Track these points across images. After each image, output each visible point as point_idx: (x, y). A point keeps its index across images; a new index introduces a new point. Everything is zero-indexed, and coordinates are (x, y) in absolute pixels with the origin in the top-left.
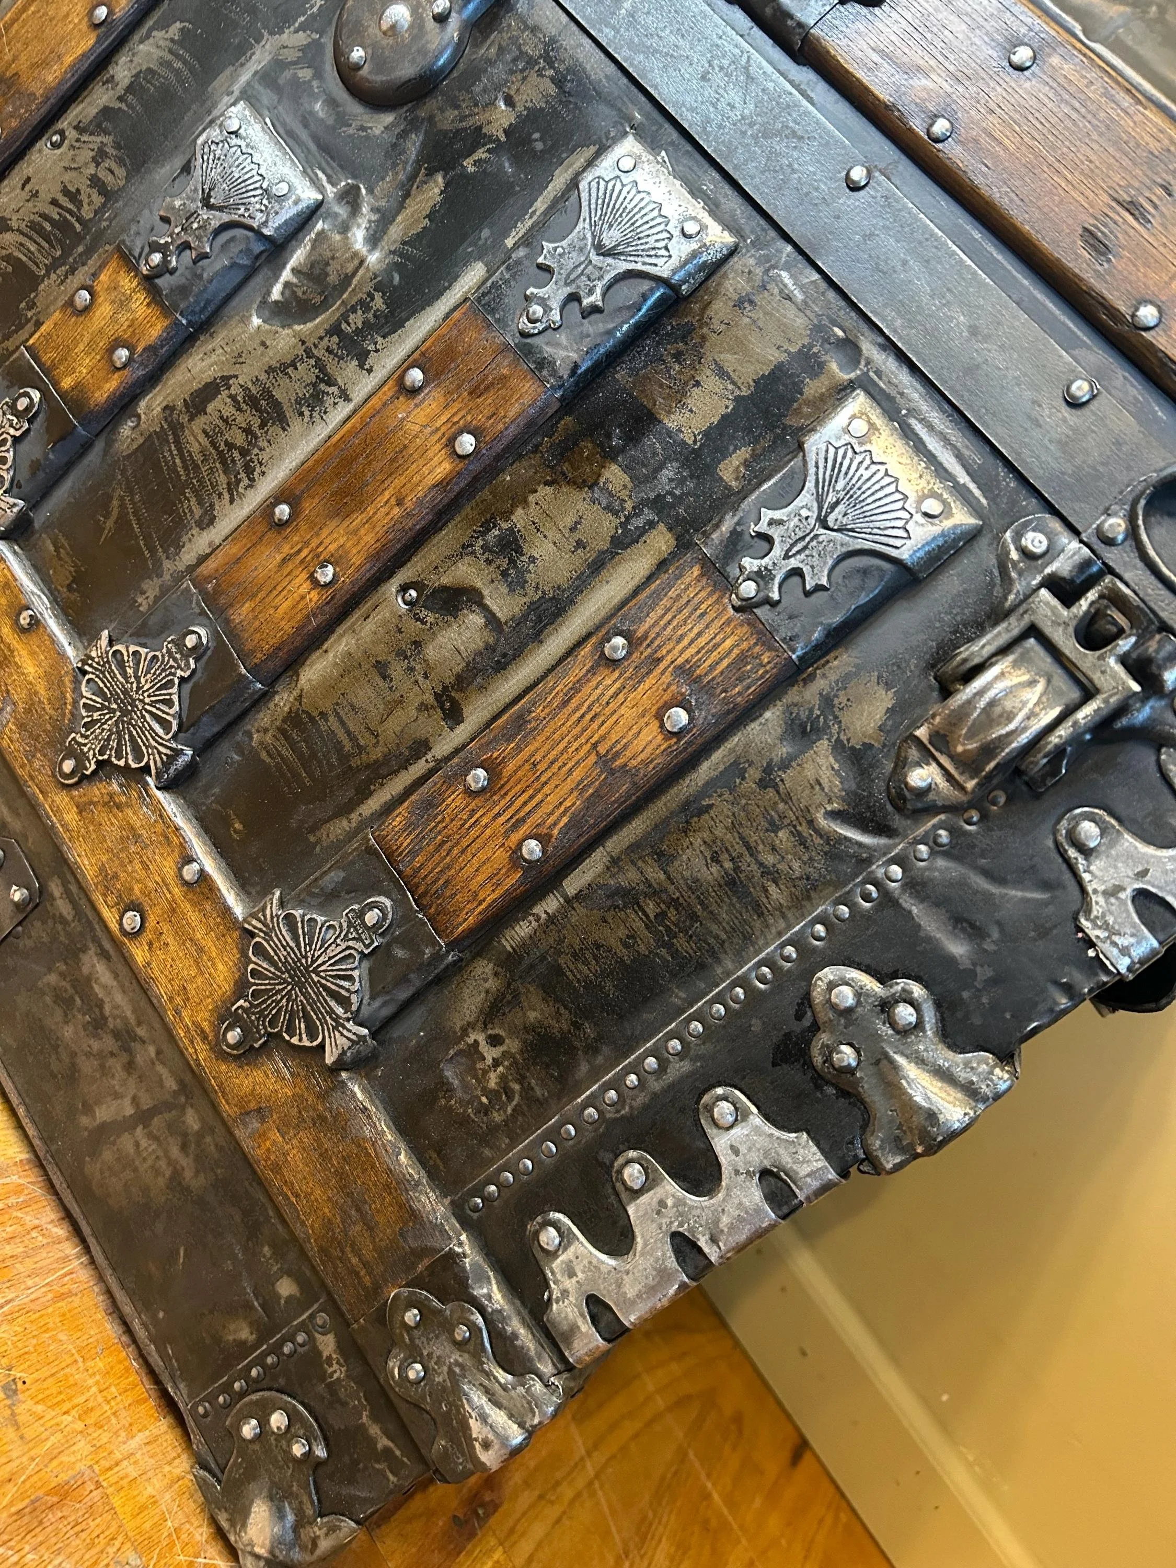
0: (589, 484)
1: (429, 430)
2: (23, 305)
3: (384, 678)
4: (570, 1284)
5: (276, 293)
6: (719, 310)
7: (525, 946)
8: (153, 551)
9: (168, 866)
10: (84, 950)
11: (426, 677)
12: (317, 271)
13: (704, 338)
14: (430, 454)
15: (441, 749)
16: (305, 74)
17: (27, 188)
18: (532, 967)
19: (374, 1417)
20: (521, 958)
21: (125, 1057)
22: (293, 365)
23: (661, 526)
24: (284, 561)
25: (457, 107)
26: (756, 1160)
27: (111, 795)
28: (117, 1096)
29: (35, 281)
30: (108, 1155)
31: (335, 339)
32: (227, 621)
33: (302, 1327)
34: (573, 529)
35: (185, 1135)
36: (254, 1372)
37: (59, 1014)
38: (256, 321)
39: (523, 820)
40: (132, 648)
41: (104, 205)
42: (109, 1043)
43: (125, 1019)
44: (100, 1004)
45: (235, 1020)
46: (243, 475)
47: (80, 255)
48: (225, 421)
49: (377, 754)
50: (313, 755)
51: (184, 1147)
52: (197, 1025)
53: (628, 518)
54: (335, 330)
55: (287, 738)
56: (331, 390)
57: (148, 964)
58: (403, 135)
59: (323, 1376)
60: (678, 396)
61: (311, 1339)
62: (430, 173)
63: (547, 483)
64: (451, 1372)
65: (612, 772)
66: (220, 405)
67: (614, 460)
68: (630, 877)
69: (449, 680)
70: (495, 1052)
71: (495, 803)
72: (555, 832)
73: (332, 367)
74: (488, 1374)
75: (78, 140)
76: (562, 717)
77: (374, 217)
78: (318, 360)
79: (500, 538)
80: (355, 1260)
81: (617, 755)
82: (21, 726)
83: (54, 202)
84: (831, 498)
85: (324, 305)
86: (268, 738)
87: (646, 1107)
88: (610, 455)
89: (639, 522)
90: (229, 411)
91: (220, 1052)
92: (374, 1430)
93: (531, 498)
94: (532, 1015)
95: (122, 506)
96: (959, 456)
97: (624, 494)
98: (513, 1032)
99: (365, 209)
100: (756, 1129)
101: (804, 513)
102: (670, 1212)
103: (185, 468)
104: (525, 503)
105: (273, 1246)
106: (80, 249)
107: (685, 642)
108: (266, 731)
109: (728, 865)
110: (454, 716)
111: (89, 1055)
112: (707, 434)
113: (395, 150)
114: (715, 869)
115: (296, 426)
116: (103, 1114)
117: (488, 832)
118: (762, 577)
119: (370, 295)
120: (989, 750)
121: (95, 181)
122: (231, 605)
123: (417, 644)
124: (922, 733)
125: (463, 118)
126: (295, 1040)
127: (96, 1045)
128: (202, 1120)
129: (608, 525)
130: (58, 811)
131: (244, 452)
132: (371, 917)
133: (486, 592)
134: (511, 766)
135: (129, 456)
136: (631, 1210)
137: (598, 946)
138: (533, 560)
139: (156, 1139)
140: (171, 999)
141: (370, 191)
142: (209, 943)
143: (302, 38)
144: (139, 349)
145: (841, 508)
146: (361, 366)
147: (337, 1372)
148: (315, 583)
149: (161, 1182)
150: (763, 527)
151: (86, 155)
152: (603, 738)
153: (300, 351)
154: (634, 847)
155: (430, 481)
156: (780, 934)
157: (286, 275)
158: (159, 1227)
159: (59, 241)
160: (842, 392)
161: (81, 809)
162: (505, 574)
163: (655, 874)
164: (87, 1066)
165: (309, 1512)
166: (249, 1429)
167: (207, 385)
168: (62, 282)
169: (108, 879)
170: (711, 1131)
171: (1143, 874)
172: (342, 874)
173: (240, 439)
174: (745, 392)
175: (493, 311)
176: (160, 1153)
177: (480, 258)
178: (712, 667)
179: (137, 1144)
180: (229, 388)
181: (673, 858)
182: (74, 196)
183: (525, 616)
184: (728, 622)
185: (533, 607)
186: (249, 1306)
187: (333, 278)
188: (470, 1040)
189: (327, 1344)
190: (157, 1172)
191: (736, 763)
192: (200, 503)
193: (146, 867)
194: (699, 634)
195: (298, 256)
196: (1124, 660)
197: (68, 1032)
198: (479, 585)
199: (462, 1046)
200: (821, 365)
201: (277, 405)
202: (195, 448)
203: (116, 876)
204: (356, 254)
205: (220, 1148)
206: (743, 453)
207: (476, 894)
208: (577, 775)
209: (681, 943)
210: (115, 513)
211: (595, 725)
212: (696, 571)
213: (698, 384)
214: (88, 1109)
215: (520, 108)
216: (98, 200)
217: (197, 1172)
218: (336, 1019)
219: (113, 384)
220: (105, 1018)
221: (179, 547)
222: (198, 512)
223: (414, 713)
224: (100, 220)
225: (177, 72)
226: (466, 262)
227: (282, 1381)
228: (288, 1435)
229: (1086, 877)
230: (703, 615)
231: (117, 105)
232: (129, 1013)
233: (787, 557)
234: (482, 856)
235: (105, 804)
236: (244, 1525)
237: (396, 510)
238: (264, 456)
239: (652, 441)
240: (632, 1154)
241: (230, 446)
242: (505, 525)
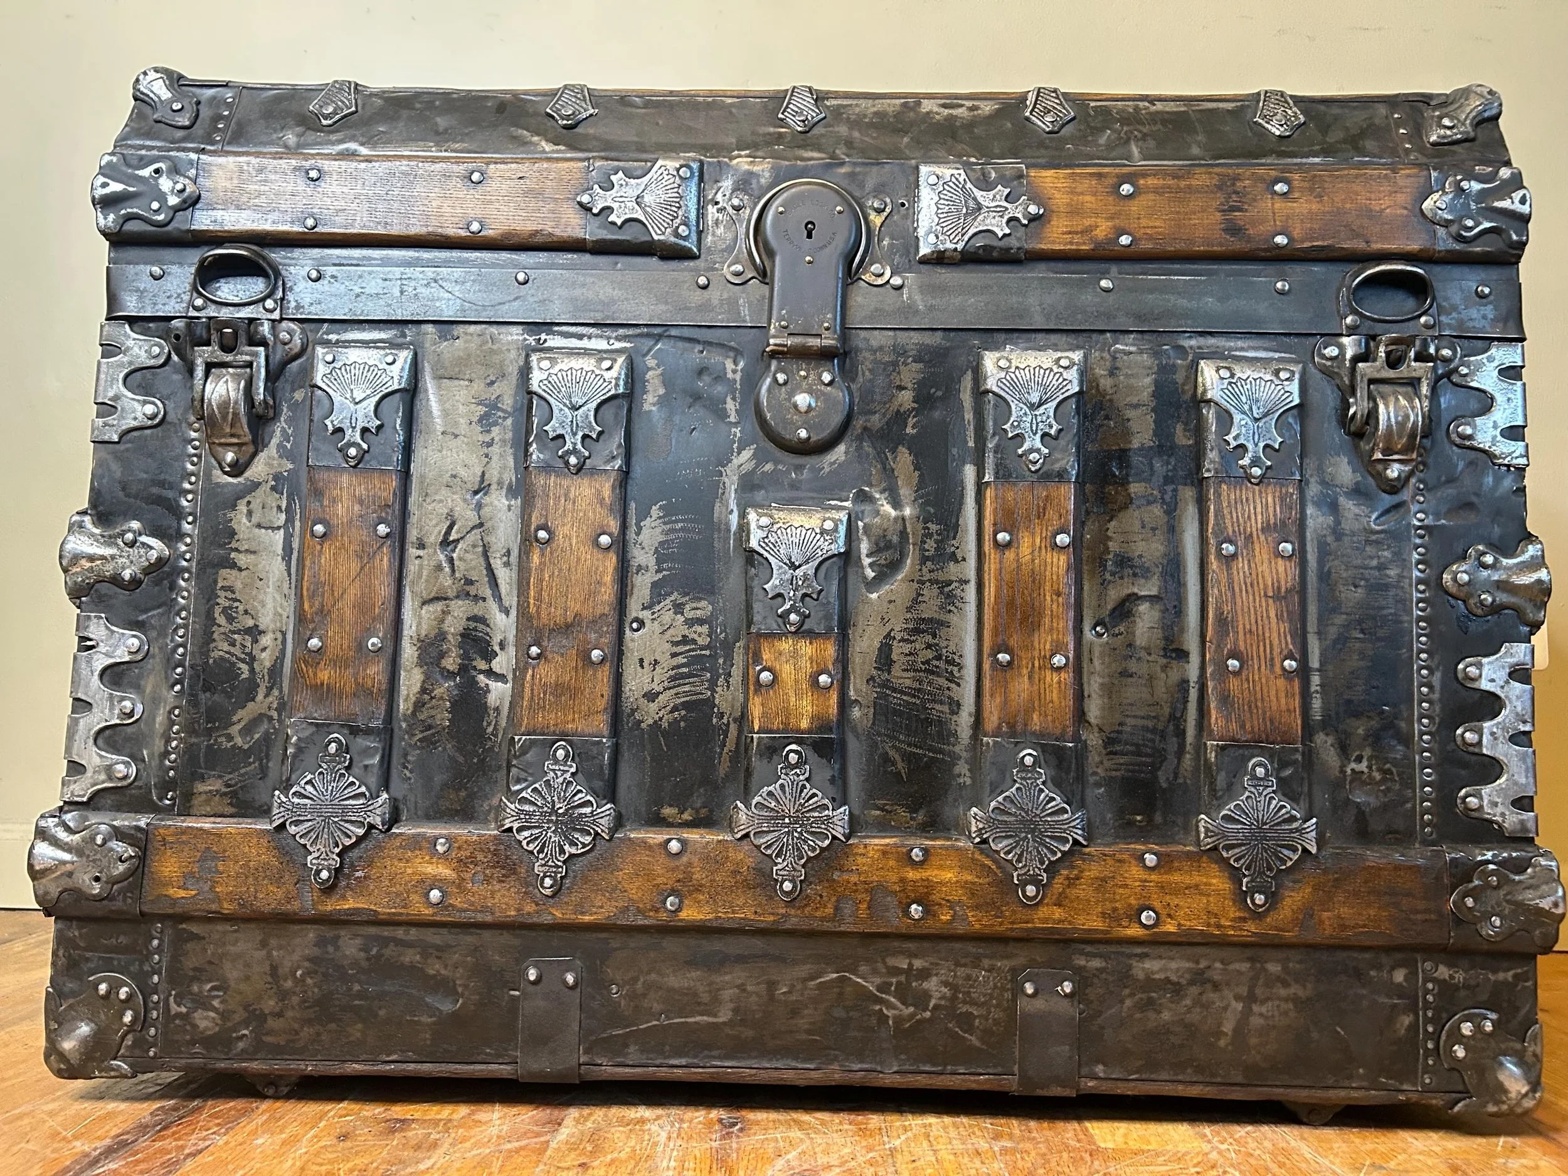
0: (1129, 501)
1: (1036, 553)
2: (715, 720)
3: (1131, 676)
4: (1500, 809)
5: (870, 574)
6: (1106, 383)
7: (1325, 708)
8: (941, 751)
9: (1136, 872)
10: (1130, 967)
11: (1150, 654)
12: (882, 545)
13: (1111, 400)
14: (1049, 560)
15: (1193, 674)
16: (769, 467)
17: (646, 664)
18: (1337, 714)
19: (1495, 971)
20: (1330, 716)
21: (1209, 986)
22: (919, 595)
23: (1180, 487)
24: (1030, 678)
25: (875, 413)
26: (1503, 674)
27: (1068, 878)
28: (1225, 1009)
29: (710, 703)
30: (1253, 1041)
31: (929, 563)
32: (1034, 733)
33: (1425, 981)
34: (1143, 527)
35: (1278, 979)
36: (1430, 1029)
37: (1152, 1015)
38: (874, 596)
39: (1272, 659)
40: (1000, 799)
41: (711, 627)
42: (1194, 990)
43: (1189, 970)
44: (1167, 980)
45: (1252, 891)
46: (950, 668)
47: (724, 662)
48: (911, 654)
49: (1167, 710)
50: (1137, 745)
51: (1286, 984)
52: (1233, 920)
53: (1162, 498)
54: (924, 560)
55: (1115, 753)
56: (953, 586)
57: (1179, 925)
58: (859, 448)
59: (1456, 988)
60: (1127, 434)
61: (1434, 980)
62: (894, 451)
63: (1109, 521)
64: (1508, 902)
65: (1285, 598)
66: (898, 651)
67: (1128, 483)
68: (1333, 632)
69: (1162, 644)
70: (1365, 763)
71: (1253, 666)
72: (1291, 647)
73: (941, 576)
74: (1520, 882)
75: (653, 613)
76: (1239, 601)
77: (887, 494)
78: (930, 581)
79: (1115, 563)
80: (1419, 917)
81: (1279, 588)
82: (977, 907)
83: (674, 655)
84: (1246, 407)
85: (903, 556)
86: (1107, 764)
87: (1443, 709)
88: (1124, 482)
89: (1167, 498)
90: (907, 648)
91: (1257, 915)
92: (1501, 976)
93: (1109, 533)
94: (1360, 731)
95: (898, 749)
96: (1266, 349)
97: (1149, 491)
98: (1361, 747)
99: (877, 496)
100: (1489, 663)
101: (1243, 423)
102: (1499, 732)
103: (914, 696)
104: (1109, 538)
105: (1373, 967)
106: (721, 661)
107: (1253, 516)
108: (1102, 763)
109: (1362, 583)
110: (1182, 655)
111: (1189, 1011)
112: (1155, 434)
113: (860, 456)
114: (1359, 590)
115: (954, 619)
116: (1228, 1027)
117: (1264, 680)
118: (1255, 462)
119: (924, 528)
120: (1413, 435)
121: (690, 623)
122: (1026, 725)
123: (1130, 645)
124: (1378, 455)
125: (884, 415)
126: (1289, 864)
127: (1188, 1002)
128: (1278, 961)
129: (1157, 510)
130: (1045, 920)
131: (938, 658)
132: (1260, 771)
133: (1136, 590)
134: (1241, 643)
135: (873, 724)
136: (1485, 751)
137: (1352, 673)
138: (1140, 556)
139: (1268, 999)
140: (1209, 925)
141: (871, 485)
142: (1196, 878)
143: (747, 454)
144: (831, 667)
145: (1254, 408)
146: (957, 561)
147: (1460, 977)
148: (1059, 669)
149: (1292, 1014)
150: (1233, 444)
151: (668, 617)
152: (1265, 589)
153: (915, 585)
154: (1320, 620)
155: (1062, 572)
156: (1411, 585)
157: (866, 561)
158: (1315, 1035)
159: (702, 669)
160: (1194, 368)
161: (1059, 904)
162: (1135, 575)
163: (1340, 619)
164: (1195, 1016)
165: (1518, 1046)
166: (1460, 1052)
167: (880, 649)
168: (728, 687)
169: (1112, 916)
170: (1475, 685)
171: (1495, 427)
172: (1223, 773)
173: (930, 654)
174: (1153, 404)
175: (1010, 475)
176: (1277, 1003)
177: (964, 464)
178: (1275, 515)
179: (1261, 1015)
180: (894, 638)
181: (1340, 604)
182: (685, 640)
183: (1165, 581)
184: (1260, 492)
185: (1164, 574)
186: (1395, 1005)
187: (895, 539)
188: (1349, 772)
189: (1443, 972)
190: (1286, 1013)
191: (1319, 542)
192: (942, 703)
193: (1126, 886)
194: (1255, 508)
195: (864, 547)
196: (1416, 360)
197: (1166, 1016)
198: (1130, 591)
199: (1349, 779)
200: (1174, 365)
201: (931, 620)
202: (908, 682)
203: (1115, 910)
204: (896, 519)
205: (1300, 962)
206: (1179, 427)
207: (1288, 710)
208: (1272, 614)
209: (1381, 633)
210: (898, 758)
211: (1256, 588)
212: (1224, 487)
213: (1128, 420)
214: (1219, 1034)
215: (910, 386)
216: (705, 629)
217: (1305, 987)
218: (1297, 830)
219: (834, 697)
220: (1178, 983)
221: (955, 734)
222: (946, 709)
223: (1163, 675)
224: (717, 636)
225: (682, 529)
226: (959, 470)
227: (1444, 1015)
228: (1478, 1028)
229: (1481, 446)
230: (1247, 499)
231: (660, 576)
232: (1188, 965)
233: (1256, 445)
234: (1273, 693)
235: (1069, 886)
236: (1506, 1091)
237: (1060, 599)
238: (952, 648)
239: (1136, 460)
240: (1459, 731)
241: (927, 662)
242: (1111, 556)
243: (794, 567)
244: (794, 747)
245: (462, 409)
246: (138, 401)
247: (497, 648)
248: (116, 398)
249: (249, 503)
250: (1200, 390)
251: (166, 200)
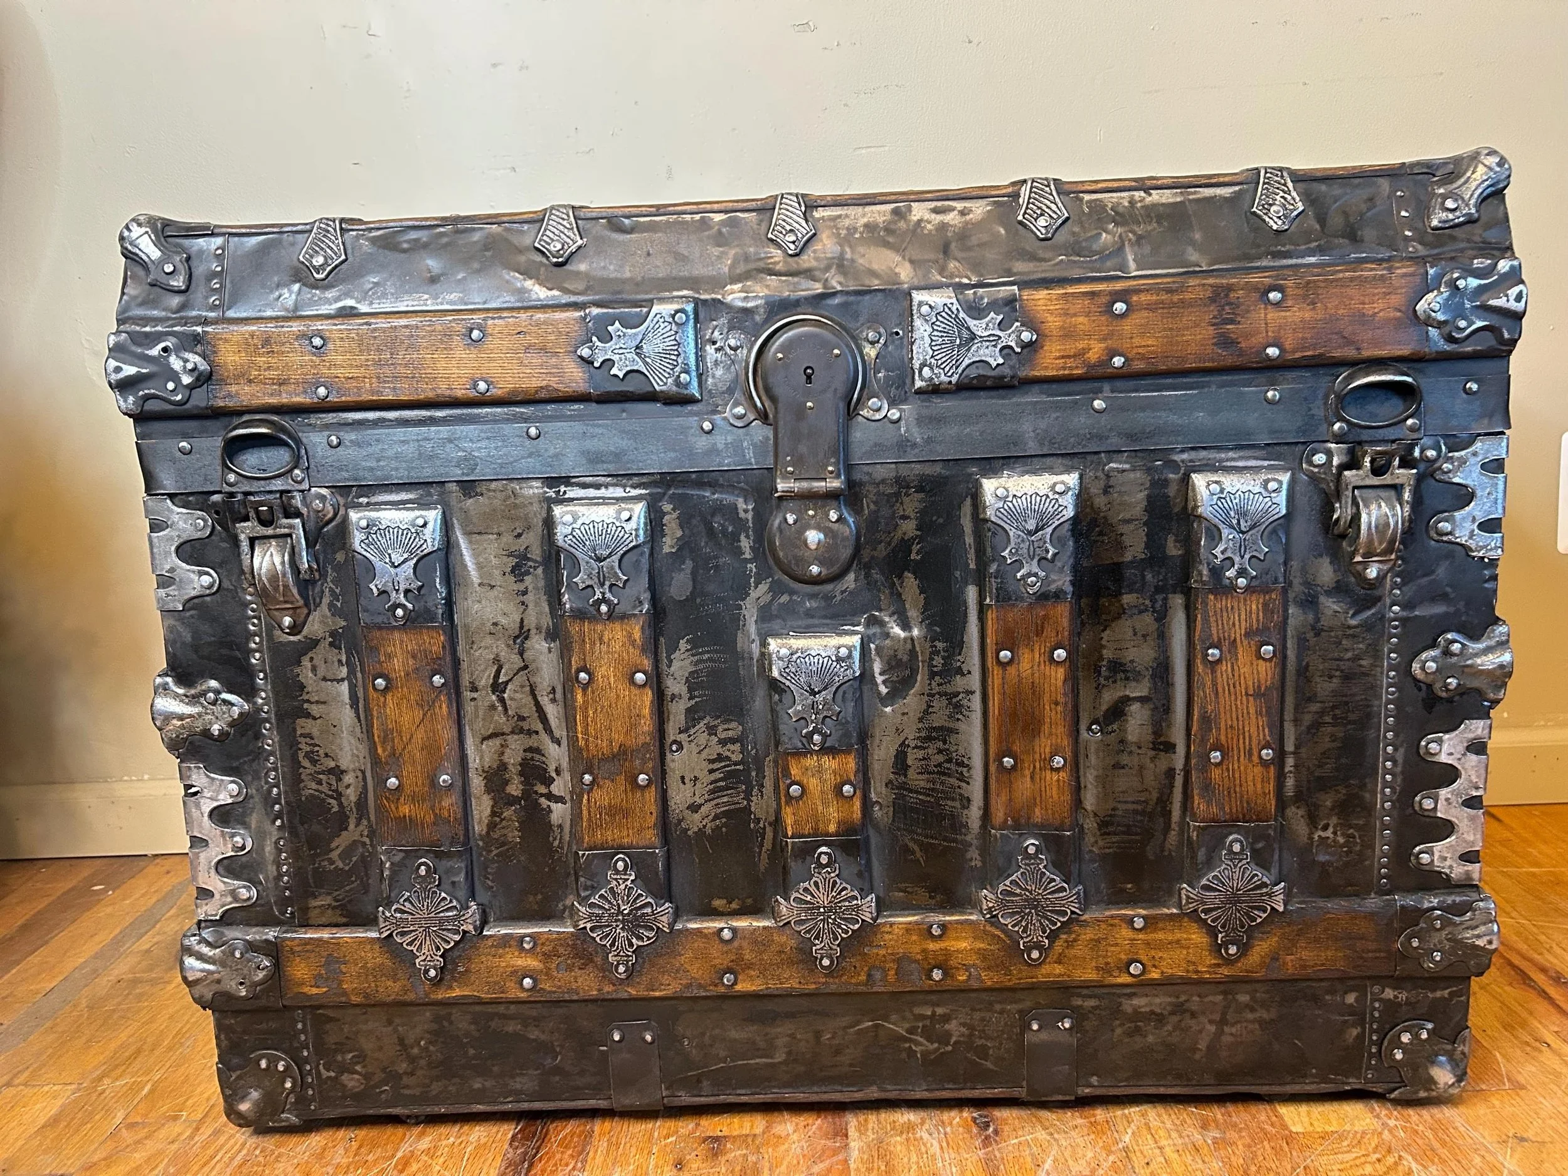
0: (1121, 613)
1: (1035, 667)
2: (752, 825)
3: (1123, 768)
4: (1448, 863)
5: (883, 690)
6: (1100, 501)
7: (1297, 786)
8: (955, 841)
9: (1126, 932)
10: (1120, 1004)
11: (1140, 748)
12: (894, 663)
13: (1105, 517)
14: (1047, 673)
15: (1179, 764)
16: (785, 598)
17: (687, 780)
18: (1308, 789)
19: (1434, 990)
20: (1301, 791)
21: (1187, 1015)
22: (929, 706)
23: (1170, 596)
24: (1032, 778)
25: (881, 542)
26: (1461, 748)
27: (1067, 941)
28: (1200, 1032)
29: (747, 810)
30: (1224, 1054)
31: (937, 678)
32: (1036, 825)
33: (1373, 1001)
34: (1135, 634)
35: (1247, 1006)
36: (1375, 1038)
37: (1138, 1038)
38: (888, 709)
39: (1251, 749)
40: (1007, 882)
41: (742, 745)
42: (1174, 1019)
43: (1170, 1004)
44: (1152, 1012)
45: (1225, 945)
46: (960, 769)
47: (757, 775)
48: (924, 759)
49: (1155, 795)
50: (1128, 826)
51: (1253, 1010)
52: (1210, 966)
53: (1152, 607)
54: (932, 675)
55: (1109, 834)
56: (960, 697)
57: (1162, 973)
58: (867, 576)
59: (1400, 1005)
60: (1120, 547)
61: (1380, 1000)
62: (900, 576)
63: (1103, 631)
64: (1448, 940)
65: (1264, 695)
66: (912, 758)
67: (1121, 594)
68: (1307, 719)
69: (1150, 738)
70: (1331, 830)
71: (1233, 757)
72: (1268, 738)
73: (949, 689)
74: (1461, 923)
75: (689, 736)
76: (1222, 700)
77: (896, 617)
78: (939, 693)
79: (1109, 669)
80: (1370, 955)
81: (1259, 687)
82: (989, 968)
83: (711, 771)
84: (1235, 522)
85: (914, 672)
86: (1101, 843)
87: (1404, 780)
88: (1118, 594)
89: (1158, 606)
90: (920, 754)
91: (1229, 961)
92: (1438, 994)
93: (1104, 642)
94: (1328, 803)
95: (915, 841)
96: (1256, 458)
97: (1141, 601)
98: (1329, 817)
99: (887, 619)
100: (1449, 739)
101: (1231, 537)
102: (1453, 799)
103: (929, 795)
104: (1103, 647)
105: (1328, 992)
106: (754, 774)
107: (1237, 623)
108: (1096, 842)
109: (1338, 673)
110: (1170, 747)
111: (1170, 1034)
112: (1147, 546)
113: (871, 584)
114: (1334, 680)
115: (962, 726)
116: (1202, 1045)
117: (1242, 768)
118: (1242, 573)
119: (931, 647)
120: (1392, 541)
121: (723, 742)
122: (1029, 818)
123: (1122, 741)
124: (1358, 559)
125: (889, 544)
126: (1259, 920)
127: (1169, 1027)
128: (1247, 993)
129: (1148, 618)
130: (1048, 975)
131: (949, 761)
132: (1237, 848)
133: (1127, 693)
134: (1223, 738)
135: (893, 821)
136: (1439, 815)
137: (1324, 753)
138: (1132, 661)
139: (1236, 1023)
140: (1188, 971)
141: (880, 610)
142: (1178, 935)
143: (763, 587)
144: (852, 778)
145: (1242, 521)
146: (963, 675)
147: (1403, 996)
148: (1058, 770)
149: (1258, 1032)
150: (1221, 557)
151: (703, 738)
152: (1246, 688)
153: (926, 698)
154: (1297, 708)
155: (1060, 683)
156: (1382, 673)
157: (879, 679)
158: (1276, 1047)
159: (737, 783)
160: (1186, 480)
161: (1059, 962)
162: (1127, 679)
163: (1315, 707)
164: (1175, 1039)
165: (1449, 1047)
166: (1399, 1055)
167: (896, 757)
168: (762, 796)
169: (1106, 969)
170: (1435, 759)
171: (1474, 520)
172: (1203, 849)
173: (941, 758)
174: (1145, 519)
175: (1010, 599)
176: (1245, 1024)
177: (967, 584)
178: (1258, 620)
179: (1232, 1034)
180: (909, 746)
181: (1315, 695)
182: (720, 758)
183: (1155, 683)
184: (1245, 600)
185: (1153, 677)
186: (1346, 1022)
187: (905, 658)
188: (1316, 837)
189: (1389, 993)
190: (1252, 1032)
191: (1299, 639)
192: (953, 799)
193: (1117, 945)
194: (1239, 616)
195: (877, 667)
196: (1400, 467)
197: (1150, 1039)
198: (1122, 694)
199: (1315, 844)
200: (1166, 480)
201: (941, 728)
202: (922, 784)
203: (1107, 964)
204: (905, 639)
205: (1267, 992)
206: (1171, 539)
207: (1264, 793)
208: (1252, 711)
209: (1352, 717)
210: (916, 848)
211: (1238, 687)
212: (1211, 597)
213: (1122, 535)
214: (1195, 1050)
215: (912, 515)
216: (737, 747)
217: (1268, 1011)
218: (1267, 894)
219: (857, 804)
220: (1162, 1014)
221: (966, 826)
222: (957, 804)
223: (1152, 765)
224: (749, 753)
225: (710, 660)
226: (962, 591)
227: (1387, 1026)
228: (1416, 1036)
229: (1458, 540)
230: (1232, 608)
231: (693, 702)
232: (1169, 1000)
233: (1242, 557)
234: (1250, 778)
235: (1067, 947)
236: (1435, 1083)
237: (1059, 708)
238: (961, 751)
239: (1129, 573)
240: (1417, 799)
241: (940, 765)
242: (1105, 663)
243: (813, 693)
244: (824, 849)
245: (494, 561)
246: (194, 572)
247: (554, 775)
248: (172, 570)
249: (312, 659)
250: (1191, 504)
251: (180, 379)
